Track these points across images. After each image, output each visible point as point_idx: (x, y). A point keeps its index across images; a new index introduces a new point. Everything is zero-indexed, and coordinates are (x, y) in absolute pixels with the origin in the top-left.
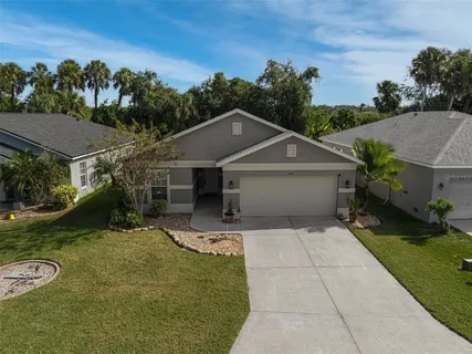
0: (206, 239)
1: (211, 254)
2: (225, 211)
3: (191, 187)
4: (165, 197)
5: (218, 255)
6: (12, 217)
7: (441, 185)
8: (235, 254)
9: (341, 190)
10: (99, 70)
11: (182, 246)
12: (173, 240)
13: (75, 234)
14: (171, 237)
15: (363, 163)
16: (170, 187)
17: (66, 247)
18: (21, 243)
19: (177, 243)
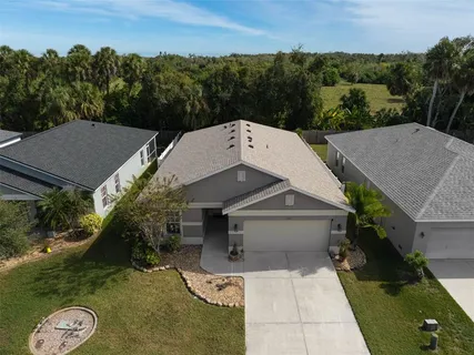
0: (214, 285)
1: (217, 305)
2: (231, 249)
3: (201, 224)
4: (179, 231)
5: (223, 306)
6: (49, 250)
7: (422, 234)
8: (237, 305)
9: (333, 232)
10: (109, 58)
11: (193, 293)
12: (186, 284)
13: (105, 272)
14: (184, 280)
15: (354, 211)
16: (182, 224)
17: (99, 291)
18: (62, 286)
19: (189, 289)
